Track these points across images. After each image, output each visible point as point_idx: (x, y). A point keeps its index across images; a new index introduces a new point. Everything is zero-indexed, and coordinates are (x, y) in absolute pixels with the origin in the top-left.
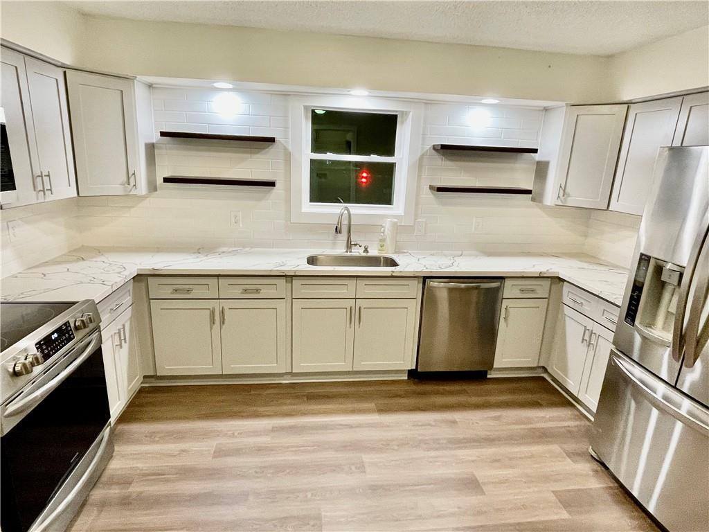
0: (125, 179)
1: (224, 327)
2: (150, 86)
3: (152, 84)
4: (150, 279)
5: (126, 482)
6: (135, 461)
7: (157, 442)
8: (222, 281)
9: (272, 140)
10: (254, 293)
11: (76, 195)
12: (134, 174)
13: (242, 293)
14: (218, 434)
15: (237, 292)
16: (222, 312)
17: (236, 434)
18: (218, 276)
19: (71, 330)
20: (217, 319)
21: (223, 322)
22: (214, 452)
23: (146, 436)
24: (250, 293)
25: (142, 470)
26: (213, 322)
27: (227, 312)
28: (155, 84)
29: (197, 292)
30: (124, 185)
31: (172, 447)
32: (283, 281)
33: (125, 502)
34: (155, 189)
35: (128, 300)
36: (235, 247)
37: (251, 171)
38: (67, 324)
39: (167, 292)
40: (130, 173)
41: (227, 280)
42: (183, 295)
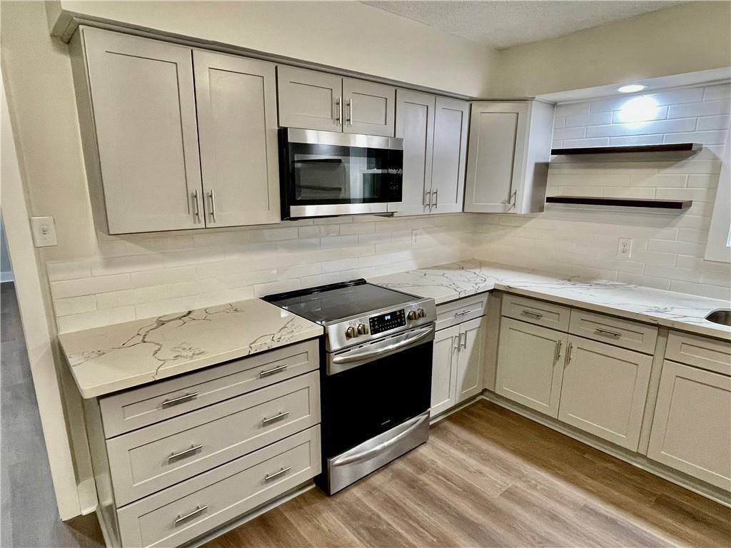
0: (507, 198)
1: (568, 367)
2: (554, 105)
3: (556, 103)
4: (505, 297)
5: (421, 467)
6: (437, 457)
7: (463, 451)
8: (575, 314)
9: (688, 147)
10: (612, 337)
11: (461, 211)
12: (515, 193)
13: (595, 333)
14: (521, 477)
15: (590, 330)
16: (569, 349)
17: (538, 488)
18: (571, 307)
19: (404, 317)
20: (562, 355)
21: (568, 360)
22: (506, 491)
23: (459, 441)
24: (607, 336)
25: (437, 466)
26: (557, 357)
27: (574, 350)
28: (561, 102)
29: (546, 320)
30: (504, 203)
31: (473, 463)
32: (655, 332)
33: (412, 484)
34: (541, 209)
35: (479, 310)
36: (617, 281)
37: (656, 190)
38: (402, 312)
39: (517, 312)
40: (513, 192)
41: (580, 314)
42: (531, 318)
